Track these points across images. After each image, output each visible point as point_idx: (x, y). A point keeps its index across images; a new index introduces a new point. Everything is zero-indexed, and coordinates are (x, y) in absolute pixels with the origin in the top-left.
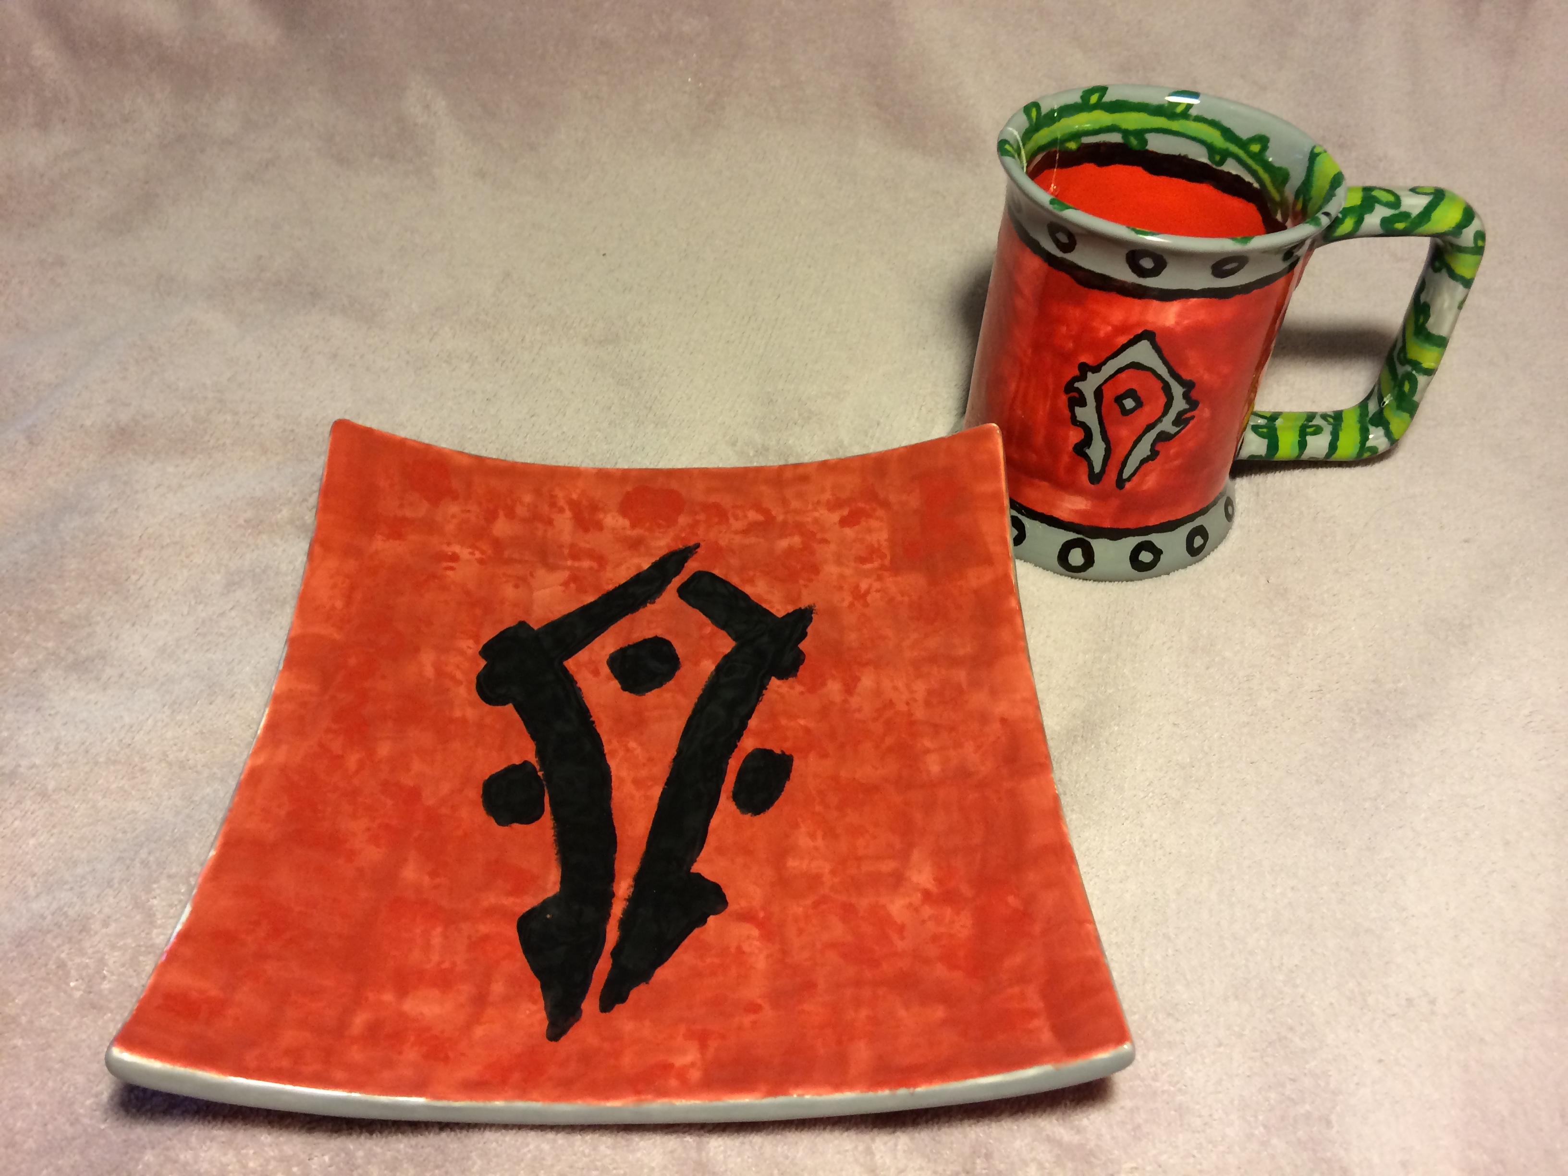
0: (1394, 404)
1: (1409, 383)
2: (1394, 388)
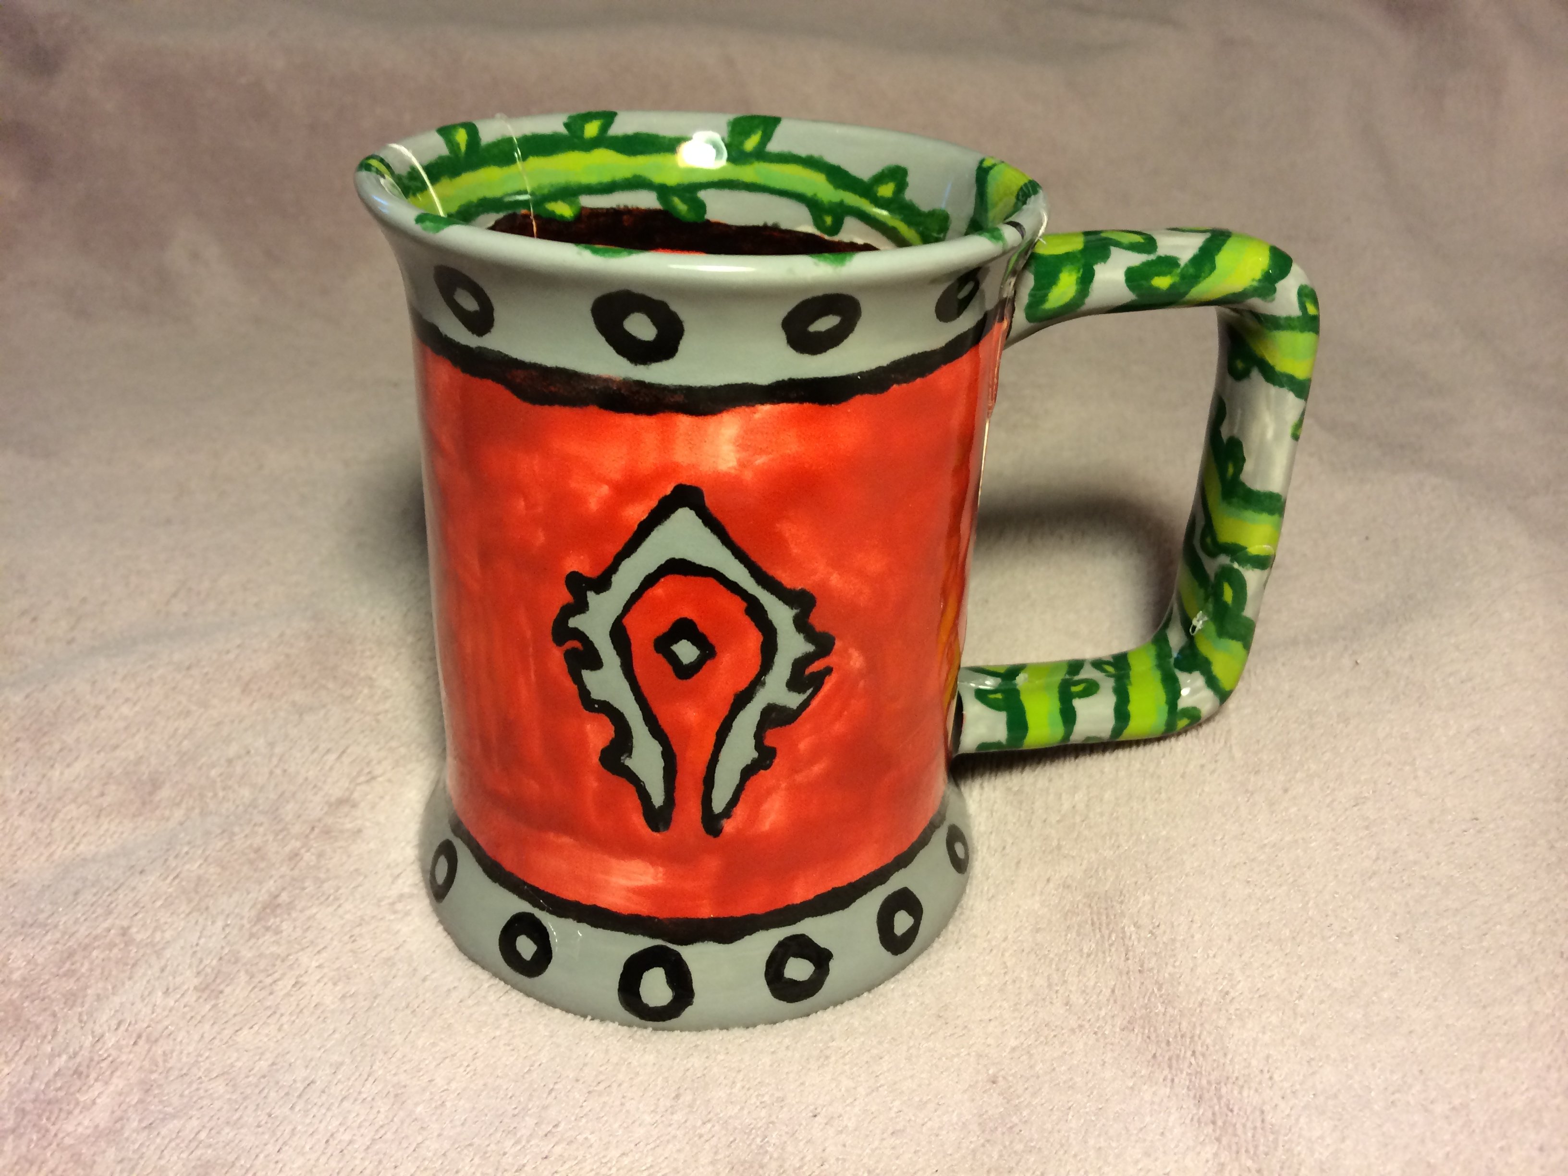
0: (1212, 628)
1: (1231, 585)
2: (1206, 599)
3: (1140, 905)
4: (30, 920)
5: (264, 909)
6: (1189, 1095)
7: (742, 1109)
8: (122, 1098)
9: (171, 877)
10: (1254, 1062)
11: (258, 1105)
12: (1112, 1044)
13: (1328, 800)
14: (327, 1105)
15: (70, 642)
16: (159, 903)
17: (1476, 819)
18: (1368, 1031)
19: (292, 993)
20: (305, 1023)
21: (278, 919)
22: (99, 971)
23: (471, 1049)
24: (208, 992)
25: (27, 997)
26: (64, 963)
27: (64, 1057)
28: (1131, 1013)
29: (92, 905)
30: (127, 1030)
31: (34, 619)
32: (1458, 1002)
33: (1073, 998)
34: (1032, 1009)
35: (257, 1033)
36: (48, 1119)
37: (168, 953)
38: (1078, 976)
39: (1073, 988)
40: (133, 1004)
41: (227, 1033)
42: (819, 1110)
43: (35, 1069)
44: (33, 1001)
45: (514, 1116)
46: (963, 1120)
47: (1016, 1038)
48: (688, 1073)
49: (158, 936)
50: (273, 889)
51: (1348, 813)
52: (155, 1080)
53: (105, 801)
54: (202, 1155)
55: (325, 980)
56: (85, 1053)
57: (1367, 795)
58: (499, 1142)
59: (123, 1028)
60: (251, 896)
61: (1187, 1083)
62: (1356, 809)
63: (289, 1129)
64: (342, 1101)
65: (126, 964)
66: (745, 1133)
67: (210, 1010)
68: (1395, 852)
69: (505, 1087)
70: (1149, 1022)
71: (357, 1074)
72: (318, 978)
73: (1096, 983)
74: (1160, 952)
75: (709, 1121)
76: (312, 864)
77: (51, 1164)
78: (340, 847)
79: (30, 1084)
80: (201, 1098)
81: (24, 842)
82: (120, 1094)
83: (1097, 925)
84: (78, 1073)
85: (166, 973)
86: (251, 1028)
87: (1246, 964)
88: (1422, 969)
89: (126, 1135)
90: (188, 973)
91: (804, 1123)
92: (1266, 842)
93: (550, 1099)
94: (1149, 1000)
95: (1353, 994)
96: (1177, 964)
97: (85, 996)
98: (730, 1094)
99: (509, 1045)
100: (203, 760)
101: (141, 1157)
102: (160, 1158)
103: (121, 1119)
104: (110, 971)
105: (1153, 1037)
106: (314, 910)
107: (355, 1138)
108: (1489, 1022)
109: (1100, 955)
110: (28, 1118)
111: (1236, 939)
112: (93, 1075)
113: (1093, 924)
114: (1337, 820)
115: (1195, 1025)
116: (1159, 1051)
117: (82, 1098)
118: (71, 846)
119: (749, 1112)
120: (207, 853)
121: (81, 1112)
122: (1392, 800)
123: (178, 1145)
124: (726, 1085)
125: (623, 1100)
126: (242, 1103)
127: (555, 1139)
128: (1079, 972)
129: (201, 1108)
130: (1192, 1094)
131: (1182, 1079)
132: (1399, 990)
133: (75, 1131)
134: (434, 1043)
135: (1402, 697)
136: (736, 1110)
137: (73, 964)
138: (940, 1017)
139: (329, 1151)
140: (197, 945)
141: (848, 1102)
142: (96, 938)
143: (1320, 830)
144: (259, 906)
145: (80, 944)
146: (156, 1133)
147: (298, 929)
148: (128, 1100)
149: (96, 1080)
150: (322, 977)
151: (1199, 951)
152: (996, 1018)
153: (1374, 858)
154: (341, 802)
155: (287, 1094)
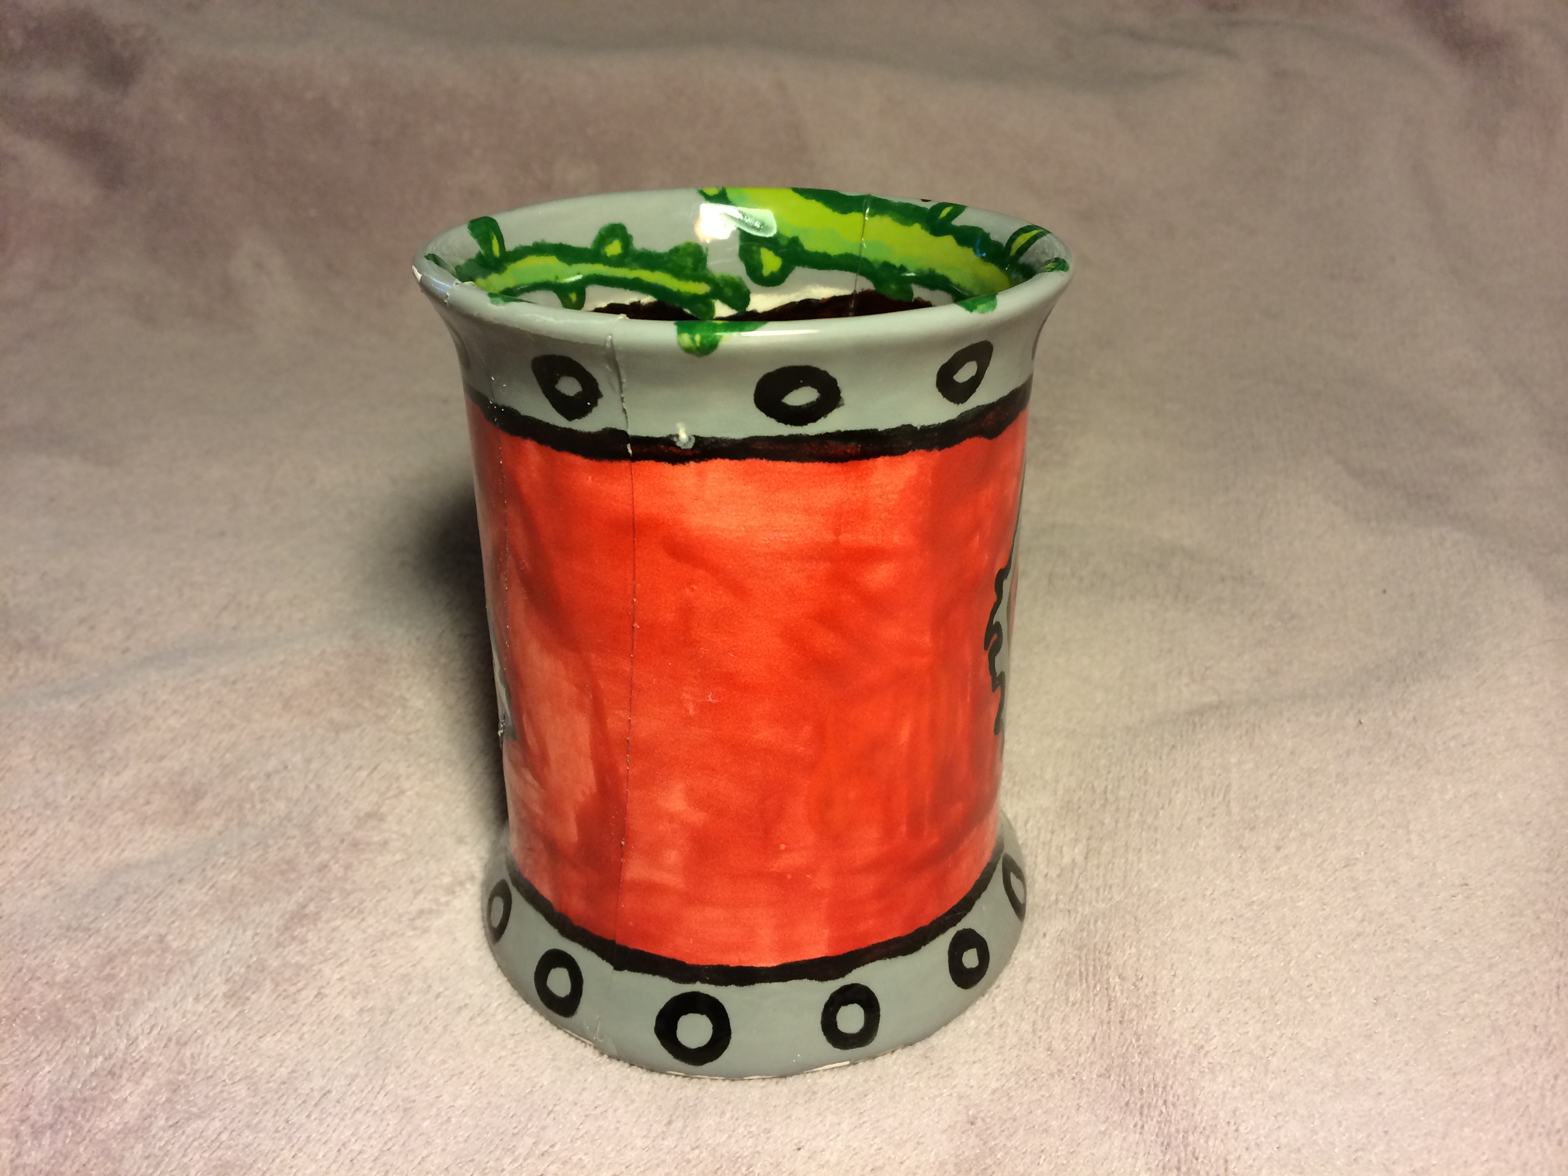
3: (1125, 958)
4: (74, 924)
5: (292, 918)
6: (1156, 1142)
7: (730, 1137)
8: (151, 1097)
9: (207, 887)
10: (1222, 1114)
11: (277, 1110)
12: (1089, 1090)
13: (1319, 860)
14: (341, 1116)
15: (126, 651)
16: (196, 911)
17: (1466, 885)
18: (1338, 1090)
19: (314, 1003)
20: (325, 1034)
21: (305, 929)
22: (137, 976)
23: (478, 1068)
24: (234, 999)
25: (69, 998)
26: (105, 968)
27: (101, 1059)
28: (1108, 1061)
29: (133, 911)
30: (159, 1033)
31: (92, 628)
32: (1429, 1068)
33: (1055, 1044)
34: (1015, 1052)
35: (280, 1040)
36: (83, 1116)
37: (200, 961)
38: (1062, 1023)
39: (1057, 1035)
40: (166, 1009)
41: (252, 1038)
42: (802, 1144)
43: (74, 1068)
44: (74, 1003)
45: (514, 1135)
46: (940, 1159)
47: (998, 1080)
48: (681, 1103)
49: (193, 943)
50: (301, 900)
51: (1337, 873)
52: (183, 1081)
53: (150, 810)
54: (223, 1155)
55: (346, 992)
56: (119, 1054)
57: (1358, 856)
58: (498, 1159)
59: (155, 1032)
60: (280, 905)
61: (1157, 1130)
62: (1345, 870)
63: (304, 1137)
64: (355, 1112)
65: (161, 971)
66: (732, 1161)
67: (237, 1016)
68: (1382, 914)
69: (507, 1106)
70: (1125, 1070)
71: (370, 1087)
72: (339, 990)
73: (1078, 1031)
74: (1141, 1005)
75: (697, 1147)
76: (339, 875)
77: (84, 1159)
78: (367, 860)
79: (69, 1082)
80: (225, 1100)
81: (73, 847)
82: (149, 1093)
83: (1085, 974)
84: (111, 1073)
85: (197, 980)
86: (275, 1034)
87: (1223, 1020)
88: (1397, 1033)
89: (153, 1132)
90: (218, 980)
91: (788, 1156)
92: (1255, 899)
93: (549, 1121)
94: (1127, 1049)
95: (1326, 1054)
96: (1156, 1016)
97: (123, 1000)
98: (720, 1122)
99: (513, 1066)
100: (244, 773)
101: (166, 1155)
102: (183, 1156)
103: (149, 1116)
104: (147, 977)
105: (1128, 1085)
106: (338, 922)
107: (365, 1148)
108: (1457, 1090)
109: (1085, 1003)
110: (65, 1114)
111: (1215, 995)
112: (125, 1075)
113: (1081, 974)
114: (1326, 880)
115: (1168, 1076)
116: (1132, 1099)
117: (115, 1097)
118: (117, 852)
119: (736, 1141)
120: (243, 864)
121: (113, 1110)
122: (1383, 862)
123: (200, 1144)
124: (716, 1114)
125: (618, 1125)
126: (262, 1108)
127: (551, 1159)
128: (1063, 1020)
129: (224, 1110)
130: (1160, 1141)
131: (1152, 1126)
132: (1373, 1052)
133: (108, 1127)
134: (444, 1060)
135: (1401, 759)
136: (724, 1138)
137: (113, 968)
138: (926, 1057)
139: (341, 1159)
140: (228, 952)
141: (831, 1137)
142: (135, 944)
143: (1309, 889)
144: (287, 916)
145: (120, 950)
146: (181, 1132)
147: (323, 940)
148: (157, 1099)
149: (128, 1080)
150: (343, 990)
151: (1179, 1005)
152: (980, 1061)
153: (1360, 919)
154: (369, 816)
155: (304, 1102)
